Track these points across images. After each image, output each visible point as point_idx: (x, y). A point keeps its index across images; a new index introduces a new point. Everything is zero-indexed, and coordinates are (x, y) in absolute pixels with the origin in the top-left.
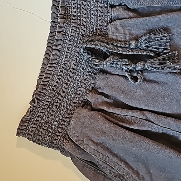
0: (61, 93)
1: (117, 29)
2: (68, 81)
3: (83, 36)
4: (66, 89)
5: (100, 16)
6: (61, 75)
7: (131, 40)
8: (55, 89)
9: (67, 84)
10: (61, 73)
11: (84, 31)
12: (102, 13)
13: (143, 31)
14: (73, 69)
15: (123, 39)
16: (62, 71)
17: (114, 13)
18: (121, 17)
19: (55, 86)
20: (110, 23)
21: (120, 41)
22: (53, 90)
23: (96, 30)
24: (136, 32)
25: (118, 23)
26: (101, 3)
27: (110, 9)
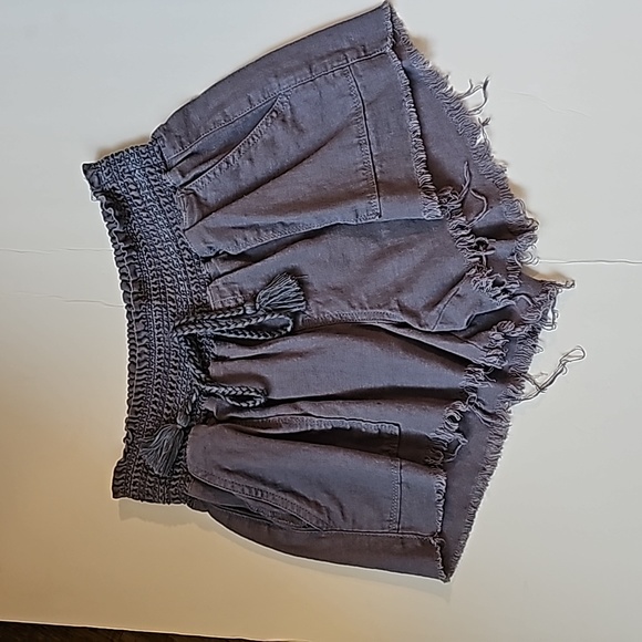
0: (166, 410)
1: (220, 291)
2: (172, 388)
3: (174, 315)
4: (171, 402)
5: (192, 279)
6: (159, 383)
7: (245, 301)
8: (155, 408)
9: (171, 395)
10: (159, 380)
11: (174, 308)
12: (193, 273)
13: (261, 283)
14: (175, 368)
15: (233, 304)
16: (159, 377)
17: (208, 269)
18: (221, 272)
19: (155, 403)
20: (209, 284)
21: (229, 308)
22: (153, 410)
23: (192, 301)
24: (249, 287)
25: (219, 282)
26: (189, 260)
27: (202, 265)
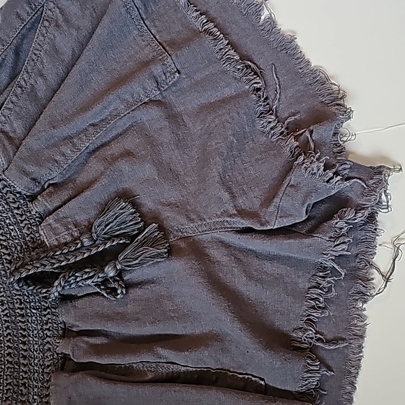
0: (22, 361)
1: (53, 229)
2: (24, 336)
3: (10, 262)
4: (26, 350)
5: (22, 221)
6: (9, 334)
7: (81, 234)
8: (10, 360)
9: (24, 343)
10: (8, 331)
11: (9, 255)
12: (21, 215)
13: (93, 213)
14: (22, 316)
15: (69, 239)
16: (7, 328)
17: (37, 208)
18: (51, 208)
19: (9, 354)
20: (41, 223)
21: (66, 244)
22: (9, 362)
23: (26, 244)
24: (82, 218)
25: (50, 220)
26: (14, 203)
27: (30, 205)
